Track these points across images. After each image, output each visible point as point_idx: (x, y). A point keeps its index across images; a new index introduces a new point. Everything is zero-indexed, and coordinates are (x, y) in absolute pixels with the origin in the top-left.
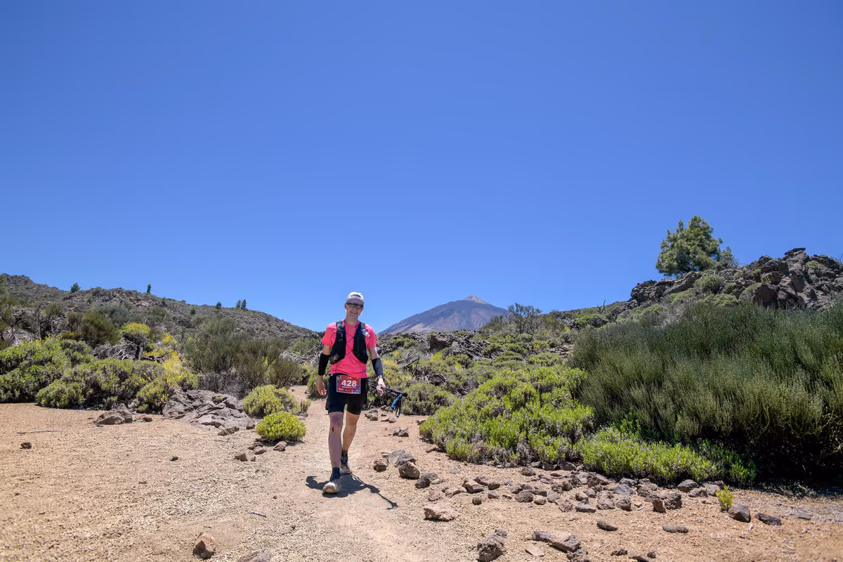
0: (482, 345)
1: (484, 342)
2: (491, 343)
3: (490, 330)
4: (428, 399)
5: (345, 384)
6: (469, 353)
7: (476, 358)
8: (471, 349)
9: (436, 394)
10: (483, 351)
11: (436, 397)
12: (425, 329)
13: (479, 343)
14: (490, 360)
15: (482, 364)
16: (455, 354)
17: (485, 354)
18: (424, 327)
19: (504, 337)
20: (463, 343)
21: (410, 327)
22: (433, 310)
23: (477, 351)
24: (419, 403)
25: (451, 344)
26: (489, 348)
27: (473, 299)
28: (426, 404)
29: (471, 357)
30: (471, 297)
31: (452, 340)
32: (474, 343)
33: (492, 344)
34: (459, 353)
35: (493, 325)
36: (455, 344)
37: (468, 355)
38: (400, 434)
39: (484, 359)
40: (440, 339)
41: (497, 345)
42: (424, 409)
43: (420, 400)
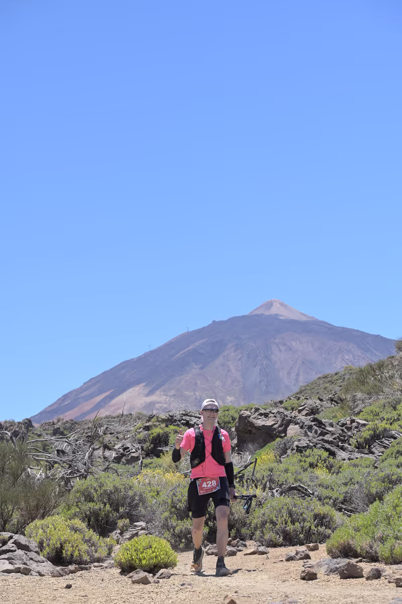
0: (349, 429)
1: (353, 421)
2: (366, 424)
3: (359, 395)
4: (304, 520)
5: (206, 486)
6: (327, 446)
7: (342, 454)
8: (328, 437)
9: (316, 511)
10: (353, 441)
11: (316, 516)
12: (153, 398)
13: (343, 425)
14: (371, 456)
15: (355, 466)
16: (300, 450)
17: (359, 447)
18: (148, 395)
19: (395, 408)
20: (310, 428)
21: (112, 397)
22: (170, 345)
23: (342, 441)
24: (290, 528)
25: (285, 431)
26: (366, 434)
27: (274, 310)
28: (302, 528)
29: (332, 454)
30: (269, 305)
31: (286, 423)
32: (331, 425)
33: (371, 425)
34: (308, 447)
35: (363, 383)
36: (292, 430)
37: (327, 450)
38: (298, 557)
39: (358, 455)
40: (260, 422)
41: (382, 425)
42: (302, 536)
43: (293, 522)
